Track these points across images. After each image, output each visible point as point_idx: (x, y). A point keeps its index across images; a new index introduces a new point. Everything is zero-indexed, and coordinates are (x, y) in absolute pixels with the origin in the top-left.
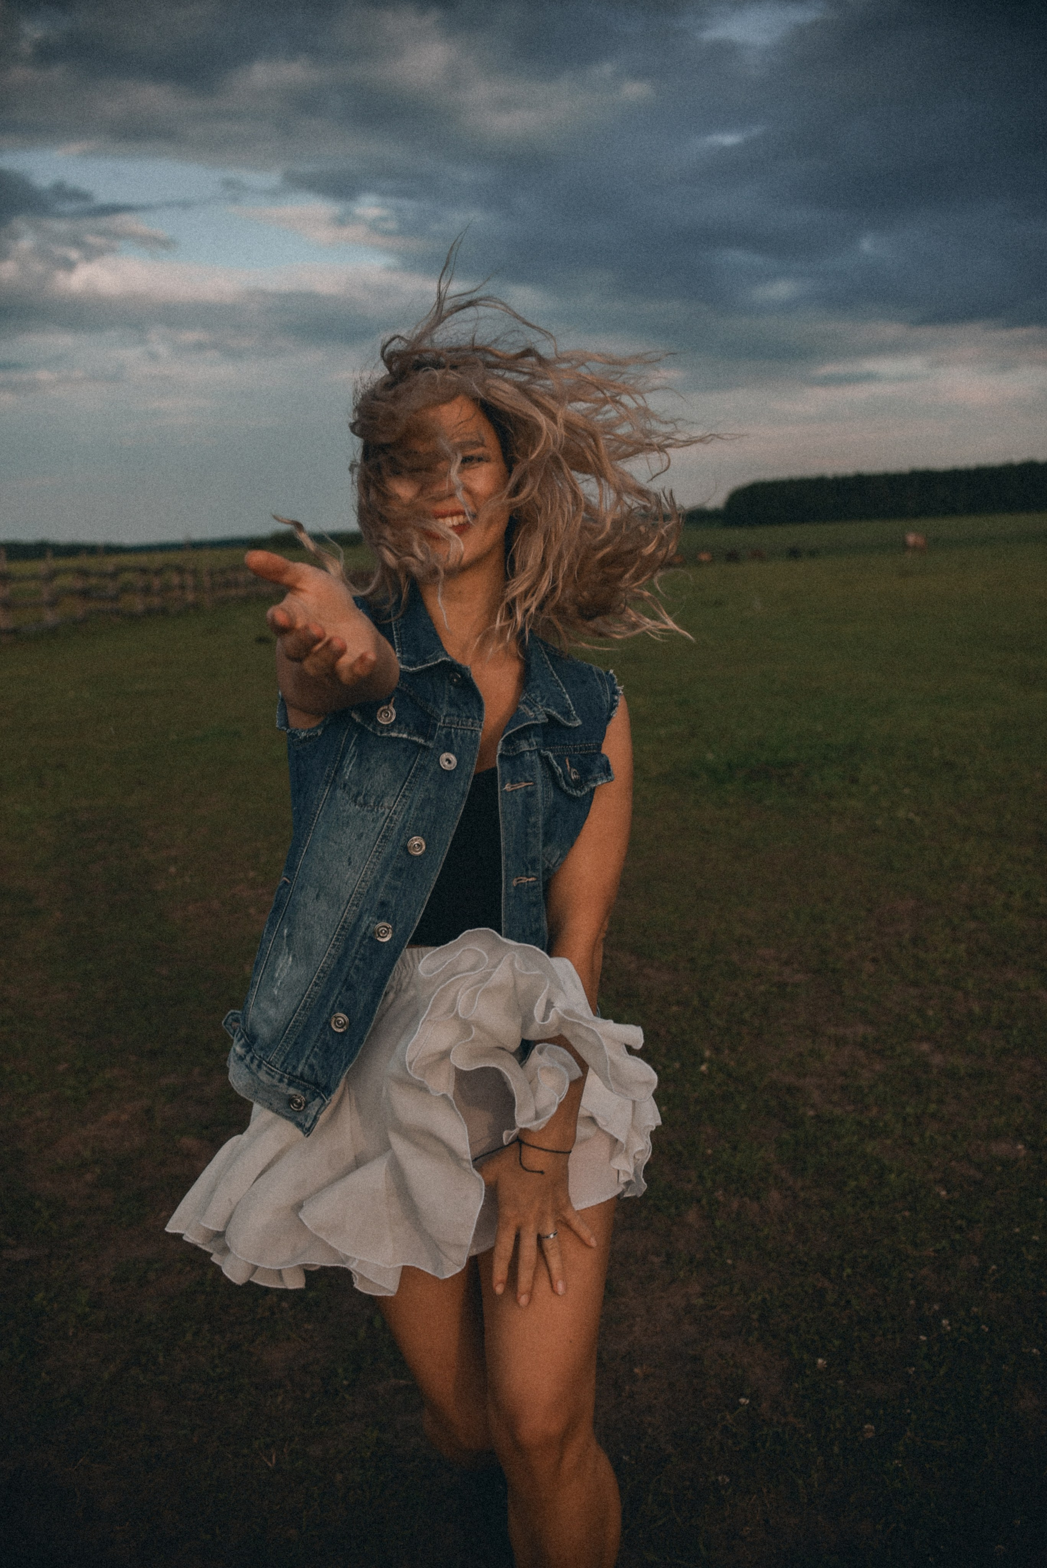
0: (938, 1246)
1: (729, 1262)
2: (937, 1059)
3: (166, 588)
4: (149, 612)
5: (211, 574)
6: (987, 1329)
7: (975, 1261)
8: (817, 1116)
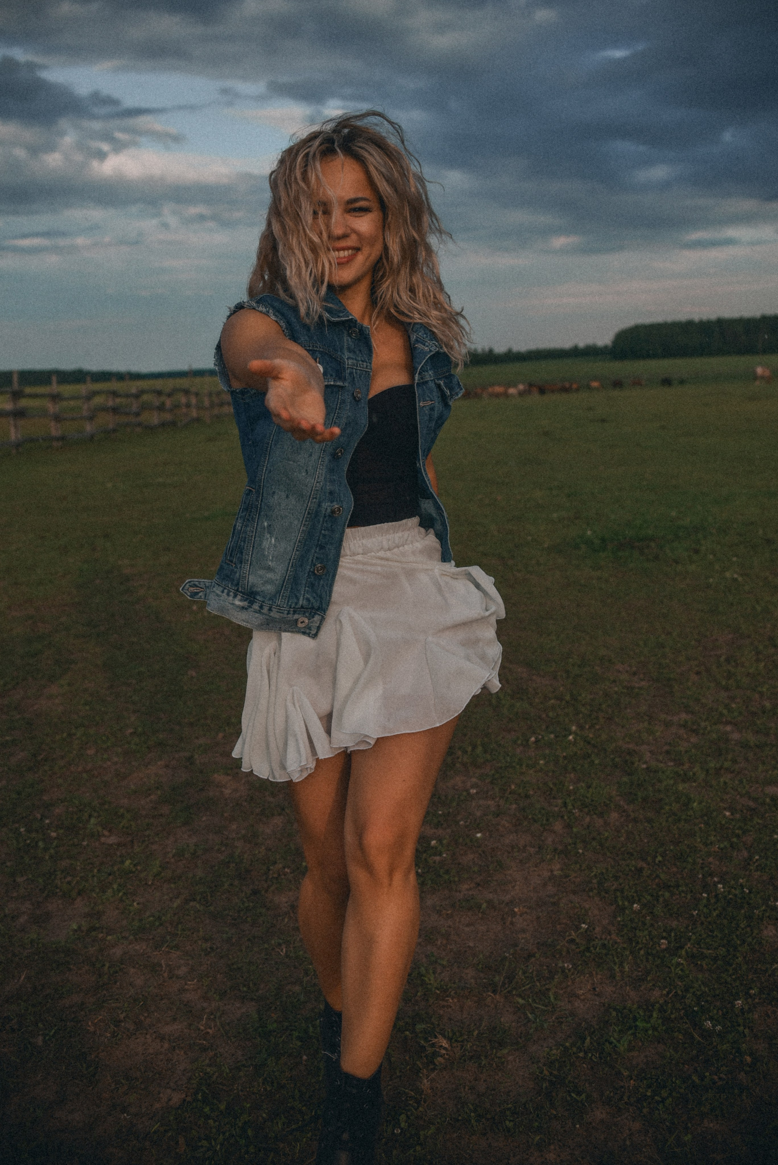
0: (722, 846)
1: (581, 851)
2: (736, 736)
3: (177, 406)
4: (163, 425)
5: (210, 394)
6: (748, 891)
7: (746, 854)
8: (647, 768)
